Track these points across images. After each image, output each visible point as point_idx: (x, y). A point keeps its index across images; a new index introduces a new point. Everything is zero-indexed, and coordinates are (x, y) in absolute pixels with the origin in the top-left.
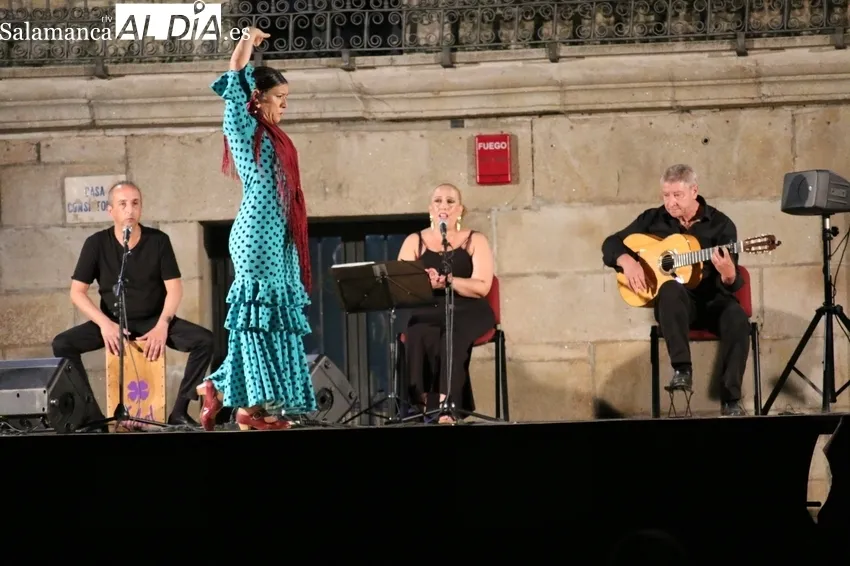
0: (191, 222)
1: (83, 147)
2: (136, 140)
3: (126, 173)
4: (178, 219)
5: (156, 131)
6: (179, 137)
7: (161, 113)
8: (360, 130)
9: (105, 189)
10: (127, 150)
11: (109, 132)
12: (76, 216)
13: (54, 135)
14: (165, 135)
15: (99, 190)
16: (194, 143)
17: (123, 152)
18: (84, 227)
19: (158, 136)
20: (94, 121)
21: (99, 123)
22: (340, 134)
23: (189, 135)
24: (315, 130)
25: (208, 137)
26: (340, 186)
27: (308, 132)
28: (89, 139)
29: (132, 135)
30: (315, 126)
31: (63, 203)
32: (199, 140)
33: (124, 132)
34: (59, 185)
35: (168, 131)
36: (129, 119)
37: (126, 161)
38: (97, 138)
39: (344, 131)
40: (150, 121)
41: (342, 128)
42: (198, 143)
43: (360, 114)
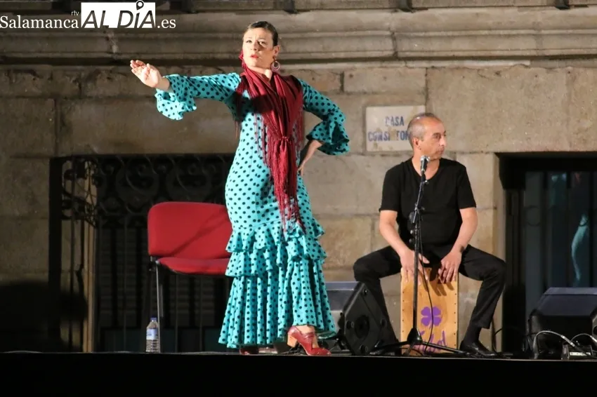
0: (487, 153)
1: (385, 78)
2: (437, 71)
3: (426, 105)
4: (475, 150)
5: (456, 63)
6: (479, 70)
7: (462, 46)
9: (405, 119)
10: (427, 82)
11: (410, 64)
12: (376, 145)
13: (358, 65)
14: (465, 68)
15: (399, 121)
16: (493, 76)
17: (422, 84)
18: (383, 155)
19: (458, 68)
20: (396, 53)
21: (401, 55)
23: (488, 68)
25: (506, 70)
28: (390, 70)
29: (433, 67)
31: (364, 132)
32: (498, 73)
33: (425, 64)
34: (360, 115)
35: (468, 63)
36: (430, 51)
37: (426, 93)
38: (400, 70)
40: (451, 54)
42: (496, 77)
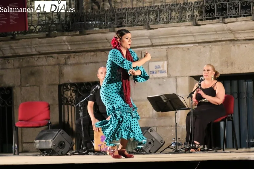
0: (186, 76)
1: (154, 52)
3: (167, 61)
4: (183, 75)
5: (175, 46)
6: (183, 48)
7: (171, 41)
8: (238, 44)
9: (161, 66)
10: (167, 53)
11: (162, 47)
12: (152, 75)
13: (146, 48)
14: (178, 48)
15: (159, 67)
18: (155, 79)
19: (176, 48)
20: (152, 44)
21: (154, 44)
22: (232, 45)
23: (185, 47)
24: (223, 44)
25: (191, 47)
26: (232, 63)
27: (222, 45)
28: (156, 49)
29: (169, 48)
30: (224, 43)
31: (149, 71)
32: (188, 49)
33: (166, 47)
34: (147, 65)
35: (179, 46)
36: (162, 43)
37: (167, 57)
38: (158, 49)
39: (233, 44)
41: (232, 43)
43: (233, 38)
